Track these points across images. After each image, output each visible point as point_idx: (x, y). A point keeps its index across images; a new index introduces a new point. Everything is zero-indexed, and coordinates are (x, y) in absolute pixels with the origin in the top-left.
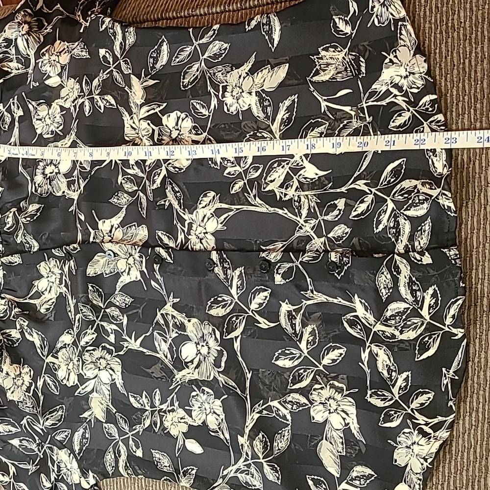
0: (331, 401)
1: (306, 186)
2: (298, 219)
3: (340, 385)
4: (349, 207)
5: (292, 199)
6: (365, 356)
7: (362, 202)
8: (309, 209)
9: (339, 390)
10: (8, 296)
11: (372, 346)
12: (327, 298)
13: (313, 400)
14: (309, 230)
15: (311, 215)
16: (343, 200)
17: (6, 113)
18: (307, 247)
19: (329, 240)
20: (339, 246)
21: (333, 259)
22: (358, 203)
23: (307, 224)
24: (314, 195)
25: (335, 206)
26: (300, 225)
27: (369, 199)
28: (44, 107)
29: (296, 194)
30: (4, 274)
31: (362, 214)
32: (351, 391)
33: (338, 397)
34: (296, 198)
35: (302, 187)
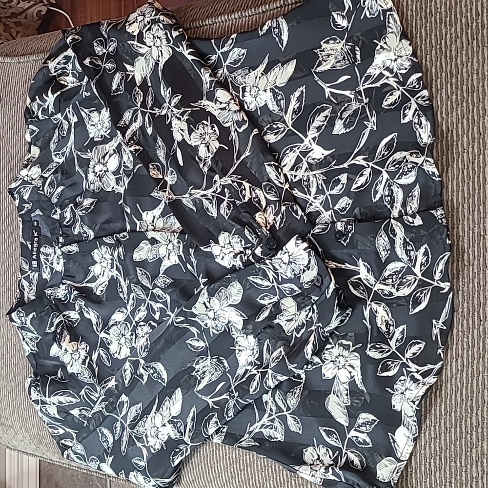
0: (340, 358)
1: (314, 167)
2: (308, 196)
3: (348, 343)
4: (350, 181)
5: (301, 179)
6: (367, 313)
7: (362, 175)
8: (318, 186)
9: (347, 347)
10: (68, 282)
11: (372, 304)
12: (336, 264)
13: (325, 359)
14: (319, 206)
15: (320, 191)
16: (346, 175)
17: (64, 121)
18: (317, 221)
19: (336, 212)
20: (344, 216)
21: (339, 228)
22: (358, 176)
23: (316, 201)
24: (322, 173)
25: (339, 181)
26: (310, 202)
27: (367, 172)
28: (96, 113)
29: (306, 174)
30: (64, 262)
31: (362, 186)
32: (357, 346)
33: (346, 353)
34: (305, 179)
35: (311, 167)
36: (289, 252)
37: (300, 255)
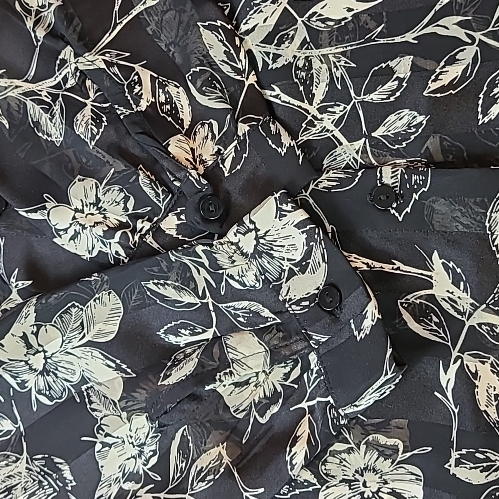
0: (368, 476)
1: (325, 37)
2: (306, 105)
3: (391, 442)
4: (420, 75)
5: (291, 64)
6: (448, 378)
7: (452, 61)
8: (331, 84)
9: (389, 452)
11: (465, 356)
12: (370, 262)
13: (327, 475)
14: (331, 127)
15: (335, 95)
16: (408, 60)
18: (325, 162)
19: (376, 144)
20: (398, 154)
21: (388, 179)
22: (442, 64)
23: (324, 116)
24: (343, 54)
25: (390, 72)
26: (310, 118)
27: (468, 54)
29: (302, 55)
31: (451, 85)
32: (416, 452)
33: (385, 465)
34: (301, 64)
35: (315, 39)
36: (257, 230)
37: (286, 237)
